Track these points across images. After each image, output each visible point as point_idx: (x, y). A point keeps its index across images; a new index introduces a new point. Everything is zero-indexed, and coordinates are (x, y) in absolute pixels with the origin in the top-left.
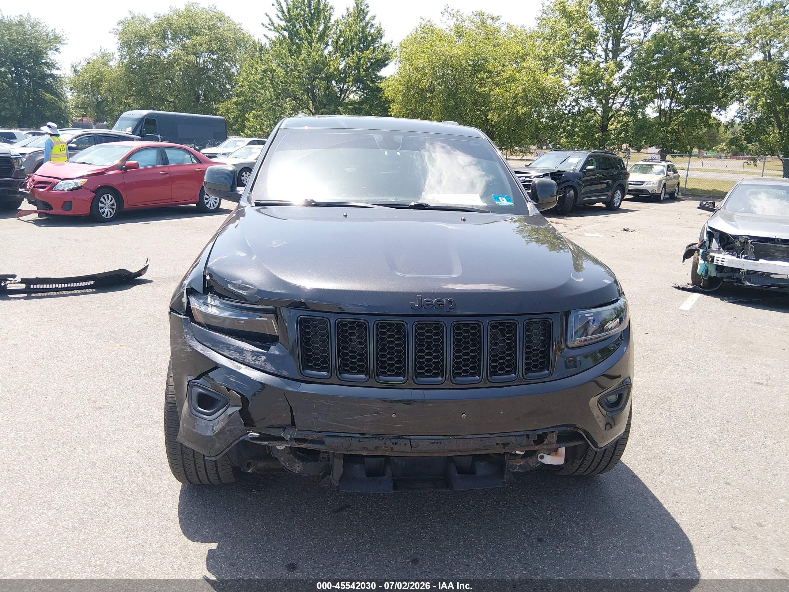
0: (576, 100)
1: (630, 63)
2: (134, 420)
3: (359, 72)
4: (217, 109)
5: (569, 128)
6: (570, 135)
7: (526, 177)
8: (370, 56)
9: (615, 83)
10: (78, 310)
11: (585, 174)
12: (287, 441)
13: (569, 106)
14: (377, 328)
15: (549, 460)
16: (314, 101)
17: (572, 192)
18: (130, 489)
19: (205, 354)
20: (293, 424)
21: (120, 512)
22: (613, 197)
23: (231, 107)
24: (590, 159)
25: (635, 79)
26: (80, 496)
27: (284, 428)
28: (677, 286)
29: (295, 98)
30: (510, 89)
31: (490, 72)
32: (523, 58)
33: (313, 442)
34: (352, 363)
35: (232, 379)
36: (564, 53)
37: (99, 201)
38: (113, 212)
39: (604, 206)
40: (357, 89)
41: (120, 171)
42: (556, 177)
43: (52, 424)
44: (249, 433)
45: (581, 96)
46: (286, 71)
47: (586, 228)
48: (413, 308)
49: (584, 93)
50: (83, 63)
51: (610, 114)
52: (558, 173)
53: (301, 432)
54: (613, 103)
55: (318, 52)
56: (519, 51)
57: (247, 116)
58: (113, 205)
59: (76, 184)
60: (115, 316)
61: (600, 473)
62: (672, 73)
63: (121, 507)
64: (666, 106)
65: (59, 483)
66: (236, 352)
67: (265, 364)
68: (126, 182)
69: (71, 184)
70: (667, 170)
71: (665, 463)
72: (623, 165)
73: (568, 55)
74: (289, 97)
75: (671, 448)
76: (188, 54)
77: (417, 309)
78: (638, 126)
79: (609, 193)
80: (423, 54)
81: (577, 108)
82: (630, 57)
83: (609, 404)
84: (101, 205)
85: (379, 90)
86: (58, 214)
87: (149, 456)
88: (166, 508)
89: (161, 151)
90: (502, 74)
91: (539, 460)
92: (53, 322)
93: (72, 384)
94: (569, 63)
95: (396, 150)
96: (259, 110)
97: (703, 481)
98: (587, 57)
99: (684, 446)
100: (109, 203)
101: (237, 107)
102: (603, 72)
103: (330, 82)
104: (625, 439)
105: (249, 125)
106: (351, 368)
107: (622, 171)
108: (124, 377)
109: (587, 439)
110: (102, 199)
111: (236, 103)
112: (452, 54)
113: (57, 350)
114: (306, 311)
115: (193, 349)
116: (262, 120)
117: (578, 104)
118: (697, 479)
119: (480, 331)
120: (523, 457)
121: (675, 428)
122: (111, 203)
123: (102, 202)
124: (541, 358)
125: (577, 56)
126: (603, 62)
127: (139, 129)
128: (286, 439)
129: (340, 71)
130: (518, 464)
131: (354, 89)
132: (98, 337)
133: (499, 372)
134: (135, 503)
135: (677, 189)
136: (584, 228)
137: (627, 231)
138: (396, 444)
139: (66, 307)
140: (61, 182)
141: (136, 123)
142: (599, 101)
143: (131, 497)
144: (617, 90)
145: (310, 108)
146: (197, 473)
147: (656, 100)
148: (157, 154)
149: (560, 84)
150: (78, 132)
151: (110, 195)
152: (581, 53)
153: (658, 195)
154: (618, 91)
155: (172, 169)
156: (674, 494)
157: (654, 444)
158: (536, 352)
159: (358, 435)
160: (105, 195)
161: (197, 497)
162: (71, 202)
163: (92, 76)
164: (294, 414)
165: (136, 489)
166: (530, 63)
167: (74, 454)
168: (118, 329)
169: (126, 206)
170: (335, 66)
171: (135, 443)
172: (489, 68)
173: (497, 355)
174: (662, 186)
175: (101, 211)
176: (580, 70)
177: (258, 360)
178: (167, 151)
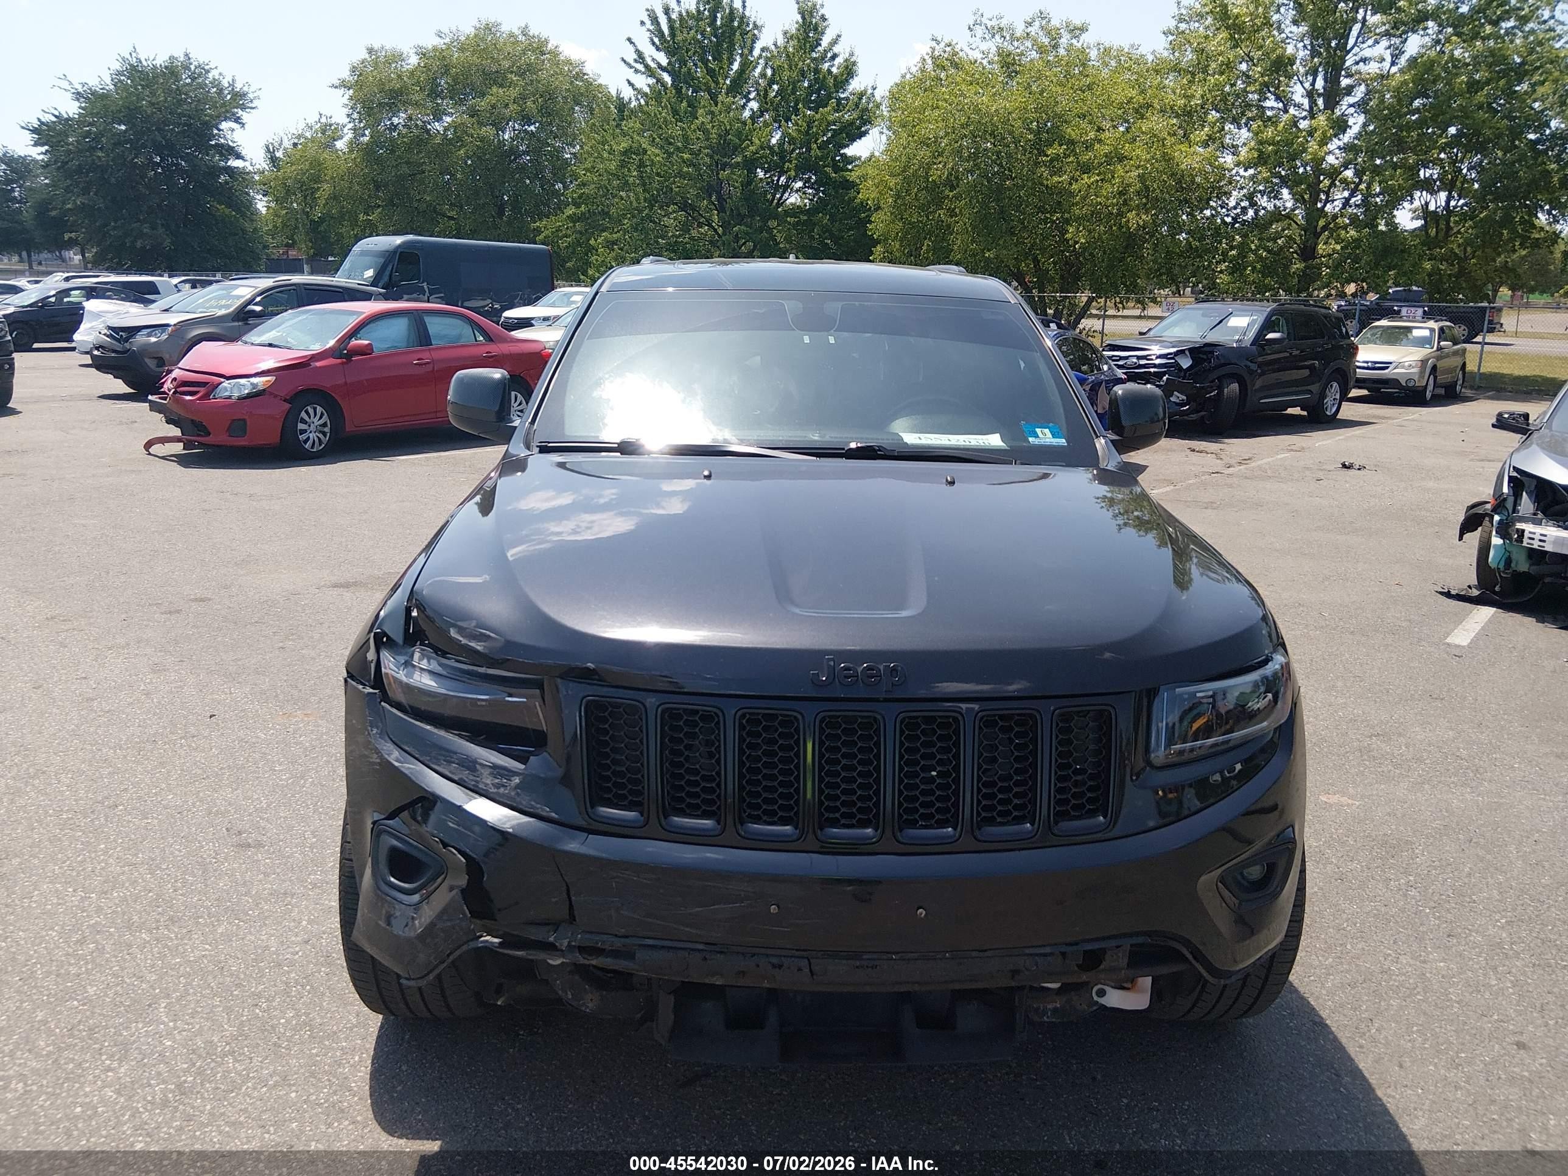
0: (1250, 197)
1: (1361, 119)
2: (310, 874)
3: (809, 149)
4: (538, 231)
5: (1234, 252)
6: (1236, 269)
7: (1139, 358)
8: (831, 118)
9: (1331, 159)
10: (234, 639)
11: (1264, 349)
12: (562, 951)
13: (1235, 208)
14: (741, 724)
15: (1115, 999)
16: (721, 210)
17: (1235, 386)
18: (283, 1021)
19: (402, 769)
20: (572, 918)
21: (256, 1071)
22: (1323, 396)
23: (564, 225)
24: (1274, 318)
25: (1372, 151)
26: (184, 1033)
27: (555, 925)
28: (1446, 590)
29: (684, 206)
30: (1113, 177)
31: (1072, 142)
32: (1140, 112)
33: (616, 954)
34: (691, 795)
35: (451, 825)
36: (1224, 100)
37: (297, 419)
38: (325, 440)
39: (1305, 413)
40: (804, 184)
41: (339, 361)
42: (1201, 356)
43: (152, 880)
44: (481, 936)
45: (1261, 188)
46: (667, 152)
47: (1265, 461)
48: (816, 683)
49: (1266, 181)
50: (287, 144)
51: (1321, 223)
52: (1205, 349)
53: (587, 936)
54: (1327, 201)
55: (729, 113)
56: (1132, 98)
57: (592, 242)
58: (324, 425)
59: (254, 385)
60: (303, 652)
61: (1241, 1016)
62: (1453, 135)
63: (260, 1059)
64: (1438, 204)
65: (150, 1005)
66: (463, 766)
67: (518, 794)
68: (348, 381)
69: (245, 386)
70: (1439, 339)
71: (1386, 993)
72: (1344, 330)
73: (1233, 104)
74: (673, 204)
75: (1403, 960)
76: (481, 124)
77: (823, 685)
78: (1380, 247)
79: (1315, 388)
80: (937, 113)
81: (1251, 213)
82: (1361, 106)
83: (1246, 884)
84: (301, 426)
85: (849, 185)
86: (220, 443)
87: (327, 951)
88: (346, 1065)
89: (417, 319)
90: (1097, 146)
91: (1096, 998)
92: (185, 664)
93: (201, 794)
94: (1235, 121)
95: (826, 333)
96: (616, 230)
97: (1467, 1037)
98: (1272, 108)
99: (1431, 956)
100: (317, 422)
101: (574, 226)
102: (1304, 137)
103: (752, 171)
104: (1292, 952)
105: (597, 260)
106: (689, 805)
107: (1344, 343)
108: (302, 782)
109: (1194, 962)
110: (303, 415)
111: (573, 218)
112: (994, 109)
113: (183, 723)
114: (599, 688)
115: (381, 757)
116: (621, 249)
117: (1253, 204)
118: (1453, 1033)
119: (957, 733)
120: (1058, 992)
121: (1416, 914)
122: (322, 422)
123: (303, 421)
124: (1090, 789)
125: (1252, 105)
126: (1304, 118)
127: (387, 273)
128: (559, 947)
129: (771, 148)
130: (1050, 1006)
131: (799, 184)
132: (264, 697)
133: (999, 820)
134: (287, 1052)
135: (1460, 376)
136: (1259, 463)
137: (1348, 468)
138: (780, 967)
139: (213, 633)
140: (226, 384)
141: (382, 260)
142: (1298, 198)
143: (282, 1038)
144: (1334, 173)
145: (714, 224)
146: (404, 999)
147: (1417, 194)
148: (409, 325)
149: (1217, 163)
150: (265, 282)
151: (318, 407)
152: (1260, 101)
153: (1421, 389)
154: (1336, 177)
155: (436, 355)
156: (1401, 1066)
157: (1367, 948)
158: (1079, 778)
159: (701, 947)
160: (309, 408)
161: (409, 1042)
162: (244, 420)
163: (301, 169)
164: (573, 898)
165: (294, 1022)
166: (1156, 123)
167: (186, 944)
168: (304, 680)
169: (349, 427)
170: (763, 140)
171: (304, 923)
172: (1070, 136)
173: (993, 784)
174: (1428, 371)
175: (302, 437)
176: (1256, 134)
177: (503, 786)
178: (428, 320)
